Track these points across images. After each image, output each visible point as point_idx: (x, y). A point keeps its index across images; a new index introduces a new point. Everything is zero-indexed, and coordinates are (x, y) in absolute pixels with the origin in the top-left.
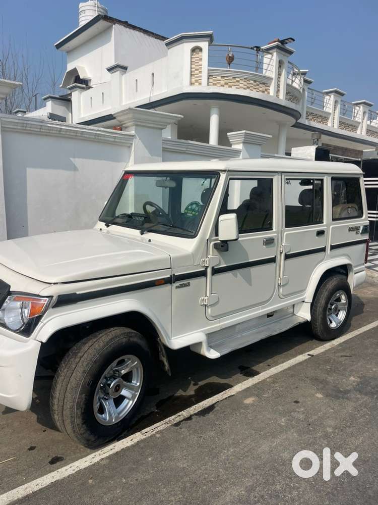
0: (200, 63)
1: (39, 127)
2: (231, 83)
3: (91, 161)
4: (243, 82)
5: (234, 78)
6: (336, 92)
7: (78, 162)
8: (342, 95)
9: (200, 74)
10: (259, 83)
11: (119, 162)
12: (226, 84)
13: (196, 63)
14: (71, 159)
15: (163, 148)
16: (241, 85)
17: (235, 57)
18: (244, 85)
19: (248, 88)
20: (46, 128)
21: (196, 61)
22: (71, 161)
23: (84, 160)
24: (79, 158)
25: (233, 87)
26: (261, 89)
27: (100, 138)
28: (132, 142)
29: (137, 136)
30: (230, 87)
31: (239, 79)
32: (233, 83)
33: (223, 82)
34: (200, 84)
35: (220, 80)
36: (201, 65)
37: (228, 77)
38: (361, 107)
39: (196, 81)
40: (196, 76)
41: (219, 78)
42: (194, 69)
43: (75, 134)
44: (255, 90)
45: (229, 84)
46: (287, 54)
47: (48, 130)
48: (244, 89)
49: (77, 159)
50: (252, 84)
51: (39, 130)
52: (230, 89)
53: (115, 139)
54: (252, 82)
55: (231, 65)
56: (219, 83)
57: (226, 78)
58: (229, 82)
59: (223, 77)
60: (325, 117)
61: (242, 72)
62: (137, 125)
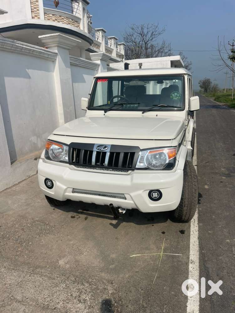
0: (37, 4)
1: (11, 46)
2: (59, 19)
3: (36, 71)
4: (66, 20)
5: (60, 16)
6: (102, 30)
7: (30, 71)
8: (105, 32)
9: (38, 12)
10: (74, 21)
11: (49, 72)
12: (56, 20)
13: (34, 3)
14: (27, 70)
15: (70, 62)
16: (65, 22)
17: (59, 2)
18: (67, 22)
19: (69, 24)
20: (15, 47)
21: (34, 2)
22: (27, 72)
23: (33, 70)
24: (30, 69)
25: (60, 22)
26: (76, 25)
27: (42, 55)
28: (56, 58)
29: (58, 54)
30: (59, 22)
31: (63, 17)
32: (60, 19)
33: (54, 18)
34: (39, 18)
35: (52, 17)
36: (38, 5)
37: (56, 15)
38: (113, 40)
39: (36, 16)
40: (35, 12)
41: (51, 15)
42: (33, 8)
43: (29, 52)
44: (73, 26)
45: (58, 20)
46: (86, 4)
47: (16, 48)
48: (67, 24)
49: (29, 70)
50: (71, 22)
51: (10, 48)
52: (59, 23)
53: (48, 56)
54: (71, 20)
55: (57, 7)
56: (52, 19)
57: (55, 16)
58: (58, 19)
59: (53, 15)
60: (99, 45)
61: (65, 13)
62: (58, 46)
